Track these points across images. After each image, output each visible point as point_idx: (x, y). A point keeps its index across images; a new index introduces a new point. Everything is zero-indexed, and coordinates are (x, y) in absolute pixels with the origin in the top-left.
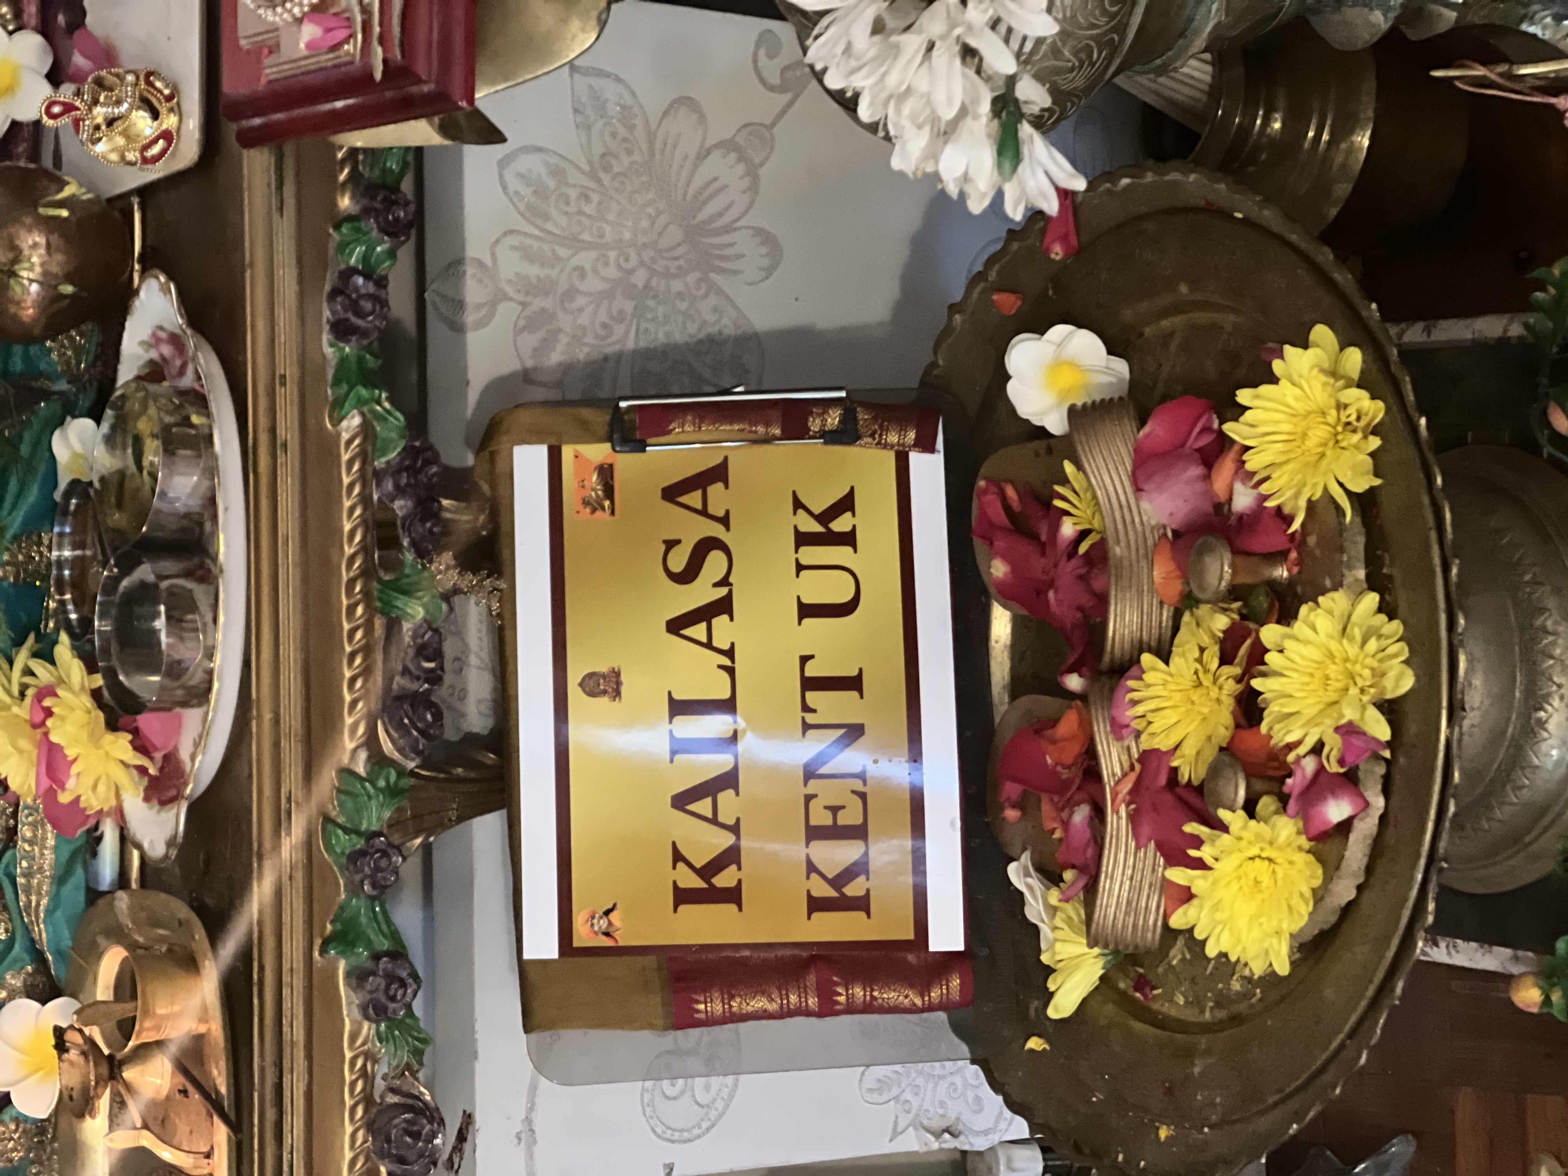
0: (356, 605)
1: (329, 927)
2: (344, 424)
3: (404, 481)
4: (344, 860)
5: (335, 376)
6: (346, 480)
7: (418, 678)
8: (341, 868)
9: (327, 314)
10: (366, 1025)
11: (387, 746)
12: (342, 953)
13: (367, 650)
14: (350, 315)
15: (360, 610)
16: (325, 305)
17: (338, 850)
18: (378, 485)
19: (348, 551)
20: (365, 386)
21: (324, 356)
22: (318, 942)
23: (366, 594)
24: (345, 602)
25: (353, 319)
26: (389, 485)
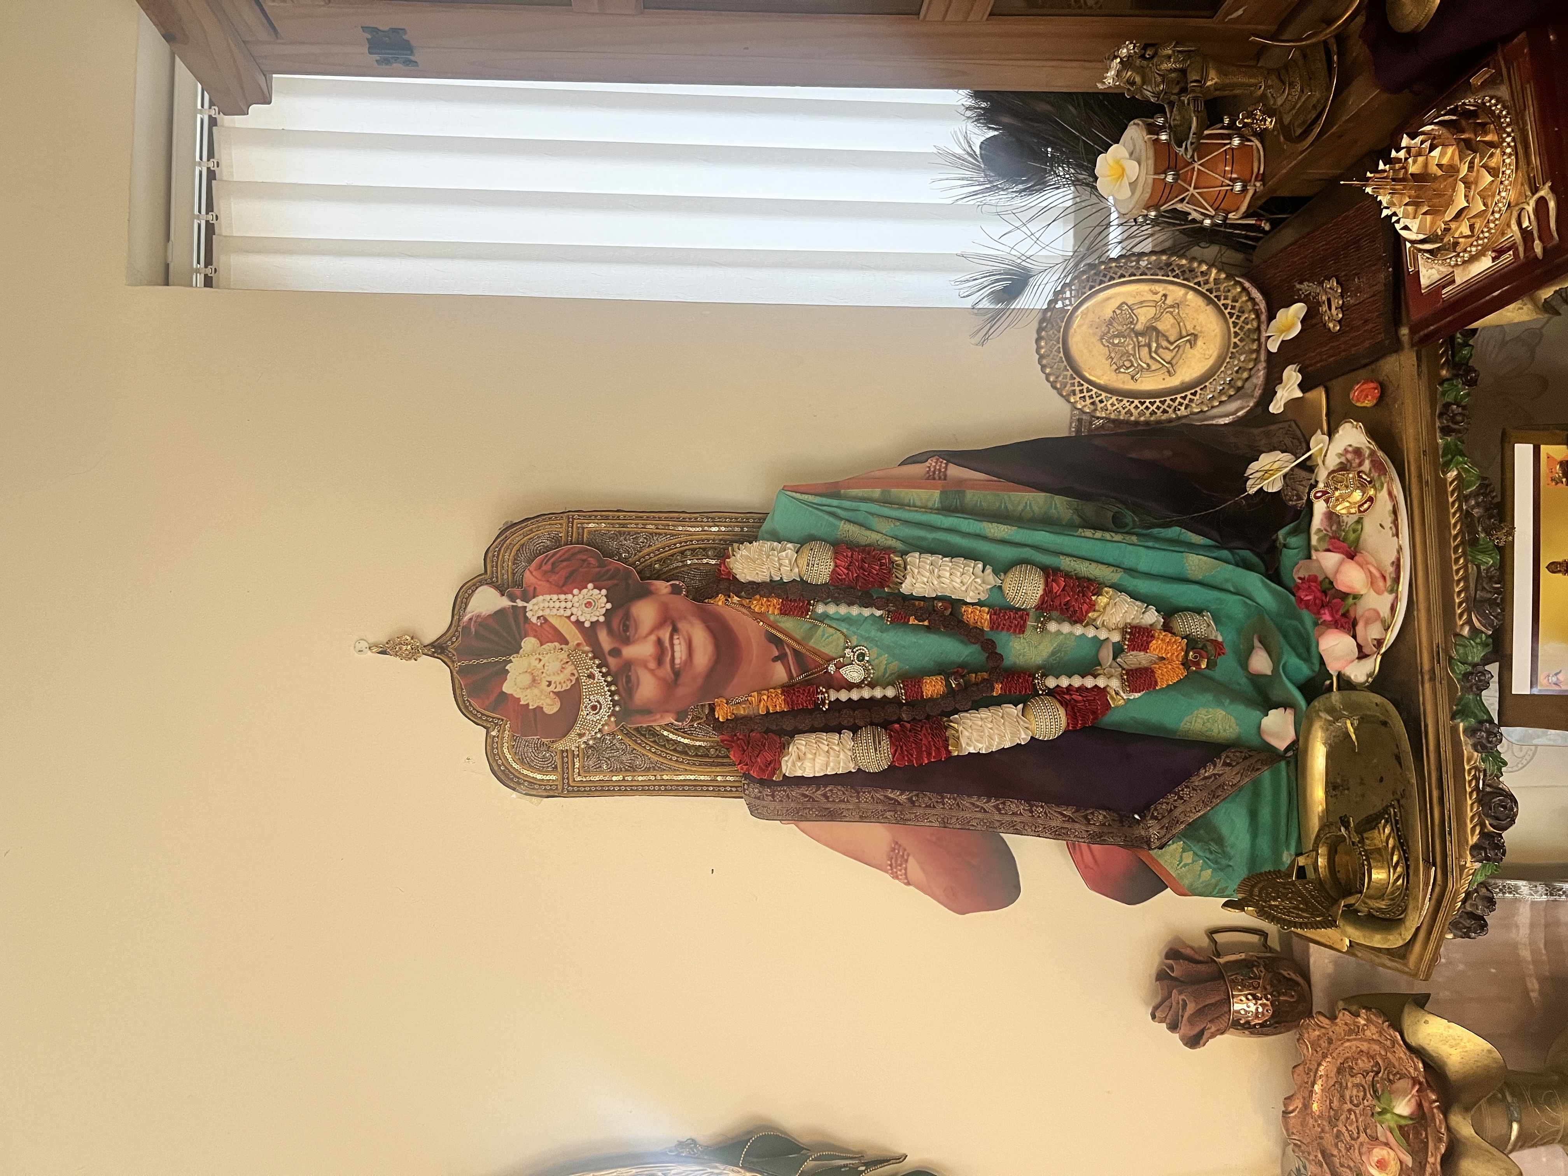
0: (1459, 558)
1: (1456, 709)
2: (1449, 474)
3: (1480, 500)
4: (1460, 677)
5: (1443, 452)
6: (1451, 500)
7: (1490, 592)
8: (1458, 680)
9: (1438, 423)
10: (1476, 754)
11: (1477, 624)
12: (1462, 720)
13: (1465, 578)
14: (1450, 424)
15: (1461, 561)
16: (1437, 420)
17: (1457, 672)
18: (1466, 502)
19: (1454, 532)
20: (1460, 455)
21: (1438, 444)
22: (1450, 716)
23: (1464, 553)
24: (1453, 557)
25: (1452, 426)
26: (1473, 502)
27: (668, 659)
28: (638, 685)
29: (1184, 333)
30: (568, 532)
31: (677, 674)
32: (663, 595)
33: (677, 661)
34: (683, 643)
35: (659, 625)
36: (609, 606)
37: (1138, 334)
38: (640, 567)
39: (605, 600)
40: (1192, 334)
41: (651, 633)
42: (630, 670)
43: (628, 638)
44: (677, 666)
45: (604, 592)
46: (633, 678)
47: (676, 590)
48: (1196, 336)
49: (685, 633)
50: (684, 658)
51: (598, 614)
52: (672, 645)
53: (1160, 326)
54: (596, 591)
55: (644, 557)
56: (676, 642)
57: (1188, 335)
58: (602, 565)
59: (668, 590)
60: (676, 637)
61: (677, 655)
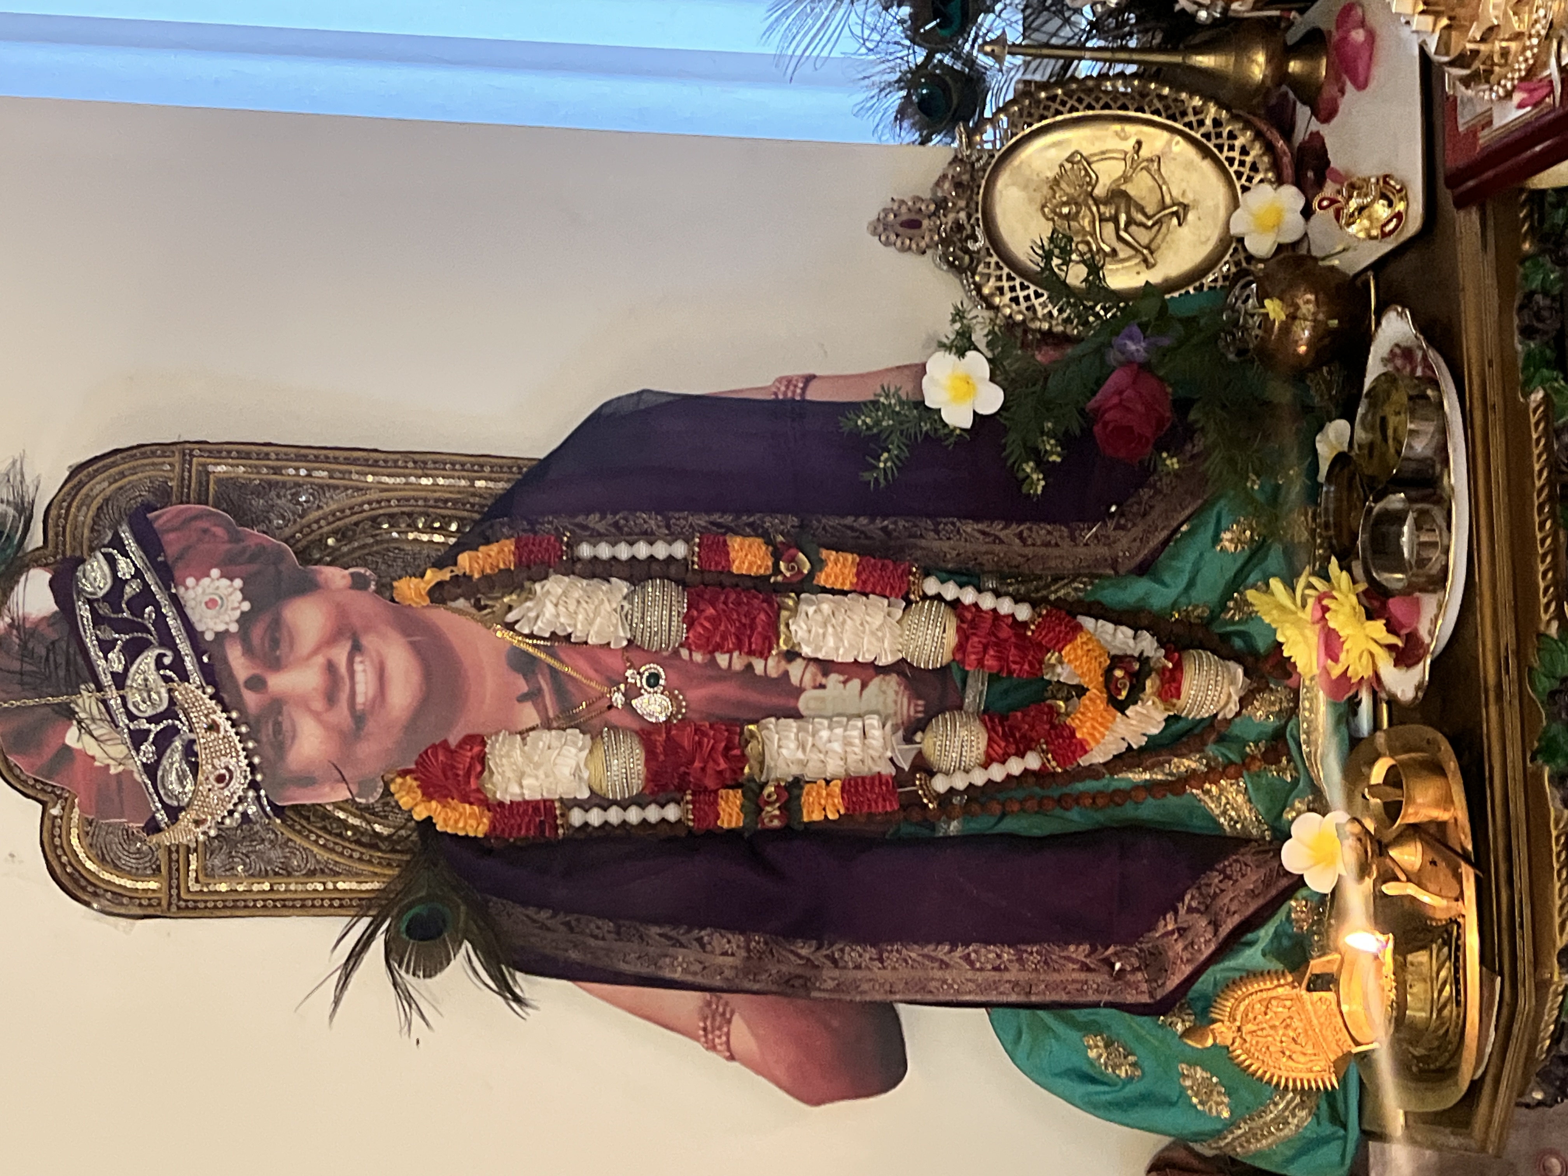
0: (1545, 521)
1: (1536, 744)
2: (1532, 397)
4: (1545, 698)
5: (1524, 364)
6: (1535, 436)
8: (1542, 702)
9: (1516, 321)
12: (1547, 762)
13: (1554, 551)
14: (1533, 322)
15: (1548, 525)
16: (1515, 316)
17: (1540, 689)
18: (1557, 438)
19: (1538, 484)
20: (1546, 370)
21: (1515, 351)
22: (1529, 756)
23: (1552, 514)
24: (1537, 519)
25: (1535, 324)
27: (344, 696)
28: (294, 738)
29: (1168, 200)
30: (183, 479)
31: (359, 719)
32: (339, 590)
33: (360, 699)
34: (370, 669)
35: (331, 640)
36: (246, 606)
37: (1097, 201)
38: (304, 543)
39: (239, 596)
40: (1180, 204)
41: (316, 651)
42: (280, 713)
43: (278, 659)
44: (359, 707)
45: (238, 583)
46: (286, 725)
47: (359, 583)
48: (1186, 207)
49: (374, 654)
50: (371, 694)
51: (227, 619)
52: (352, 673)
53: (1131, 189)
54: (225, 582)
55: (309, 526)
56: (358, 667)
57: (1174, 205)
58: (235, 538)
59: (348, 581)
60: (358, 659)
61: (360, 688)
